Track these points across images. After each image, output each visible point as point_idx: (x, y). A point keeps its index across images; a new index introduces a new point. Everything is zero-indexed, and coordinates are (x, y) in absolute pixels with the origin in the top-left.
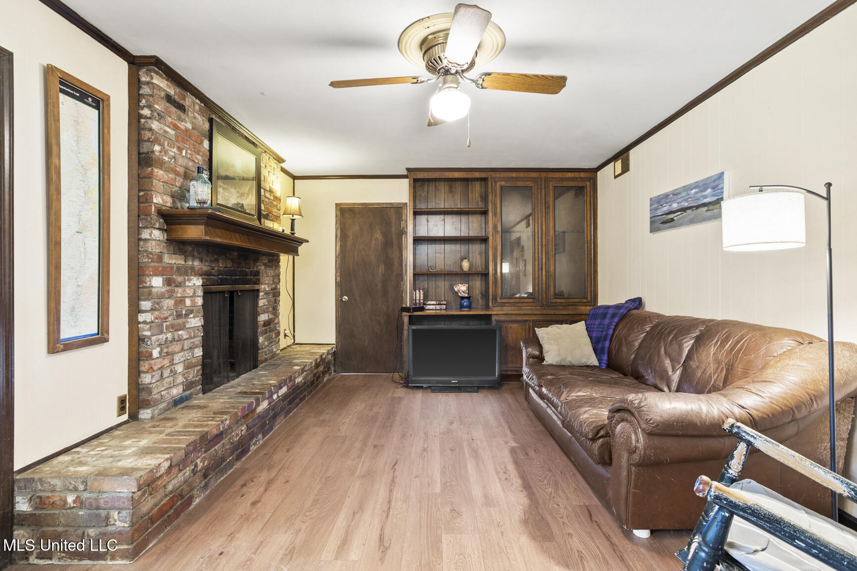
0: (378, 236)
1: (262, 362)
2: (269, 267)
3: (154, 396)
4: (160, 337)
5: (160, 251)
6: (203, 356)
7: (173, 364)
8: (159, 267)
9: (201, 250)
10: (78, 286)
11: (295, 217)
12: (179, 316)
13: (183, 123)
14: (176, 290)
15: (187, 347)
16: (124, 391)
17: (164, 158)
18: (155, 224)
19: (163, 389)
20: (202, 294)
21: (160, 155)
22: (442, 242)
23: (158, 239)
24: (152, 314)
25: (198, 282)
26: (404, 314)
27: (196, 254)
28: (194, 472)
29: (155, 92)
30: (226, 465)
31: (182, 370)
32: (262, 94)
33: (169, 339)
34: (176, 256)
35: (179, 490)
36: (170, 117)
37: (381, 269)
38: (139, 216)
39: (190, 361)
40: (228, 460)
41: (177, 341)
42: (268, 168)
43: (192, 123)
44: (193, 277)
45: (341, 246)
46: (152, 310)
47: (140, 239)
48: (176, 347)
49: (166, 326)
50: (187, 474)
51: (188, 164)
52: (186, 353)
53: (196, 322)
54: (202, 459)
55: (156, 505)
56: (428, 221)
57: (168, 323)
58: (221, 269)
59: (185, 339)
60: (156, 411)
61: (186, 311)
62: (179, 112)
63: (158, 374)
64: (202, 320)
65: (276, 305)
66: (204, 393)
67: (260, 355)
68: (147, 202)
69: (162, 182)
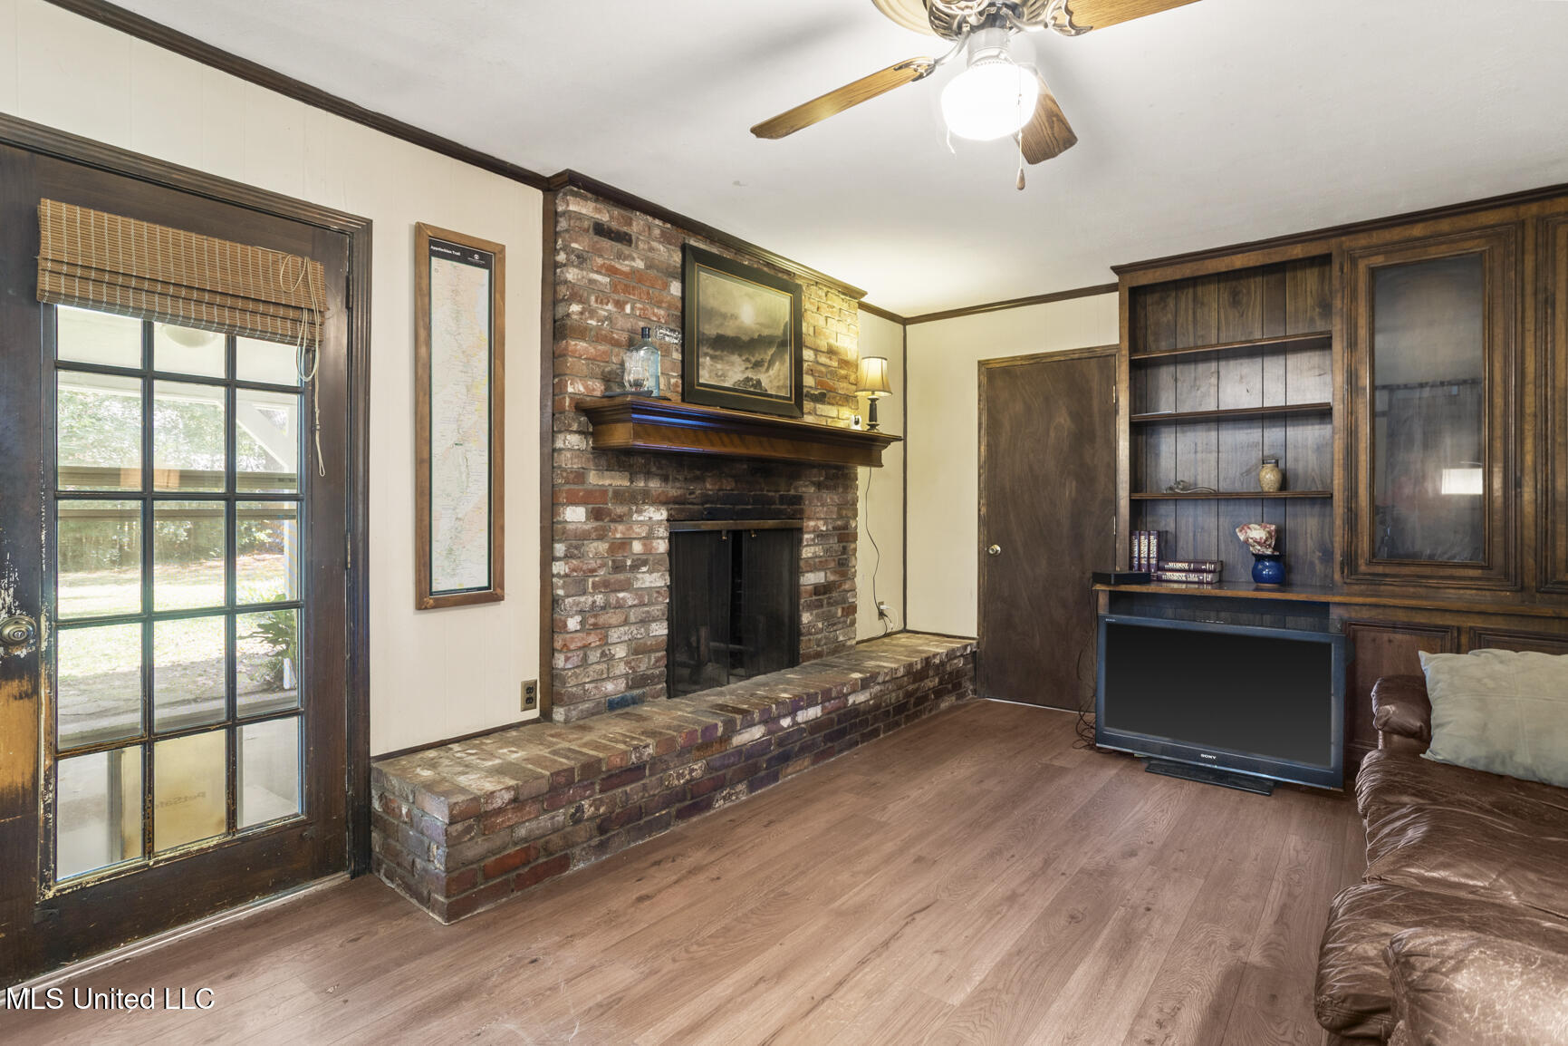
0: (1063, 420)
1: (809, 657)
2: (828, 488)
3: (570, 689)
4: (582, 599)
5: (580, 466)
6: (668, 635)
7: (607, 644)
8: (579, 491)
9: (663, 462)
10: (457, 519)
11: (877, 394)
12: (618, 568)
13: (627, 262)
14: (612, 527)
15: (636, 618)
16: (533, 674)
17: (589, 322)
18: (570, 425)
19: (587, 680)
20: (666, 534)
21: (581, 319)
22: (1213, 425)
23: (577, 447)
24: (566, 564)
25: (660, 515)
26: (1098, 587)
27: (654, 469)
28: (576, 819)
29: (572, 224)
30: (649, 821)
31: (625, 655)
32: (737, 183)
33: (598, 603)
34: (613, 473)
35: (543, 840)
36: (601, 256)
37: (1070, 489)
38: (553, 415)
39: (641, 641)
40: (657, 815)
41: (615, 608)
42: (825, 311)
43: (645, 259)
44: (646, 507)
45: (989, 445)
46: (567, 557)
47: (554, 450)
48: (614, 618)
49: (593, 583)
50: (561, 818)
51: (636, 324)
52: (633, 628)
53: (654, 580)
54: (594, 801)
55: (492, 852)
56: (1176, 380)
57: (597, 579)
58: (710, 493)
59: (630, 607)
60: (574, 713)
61: (633, 561)
62: (619, 246)
63: (578, 656)
64: (668, 577)
65: (845, 556)
66: (669, 697)
67: (803, 645)
68: (561, 394)
69: (585, 359)
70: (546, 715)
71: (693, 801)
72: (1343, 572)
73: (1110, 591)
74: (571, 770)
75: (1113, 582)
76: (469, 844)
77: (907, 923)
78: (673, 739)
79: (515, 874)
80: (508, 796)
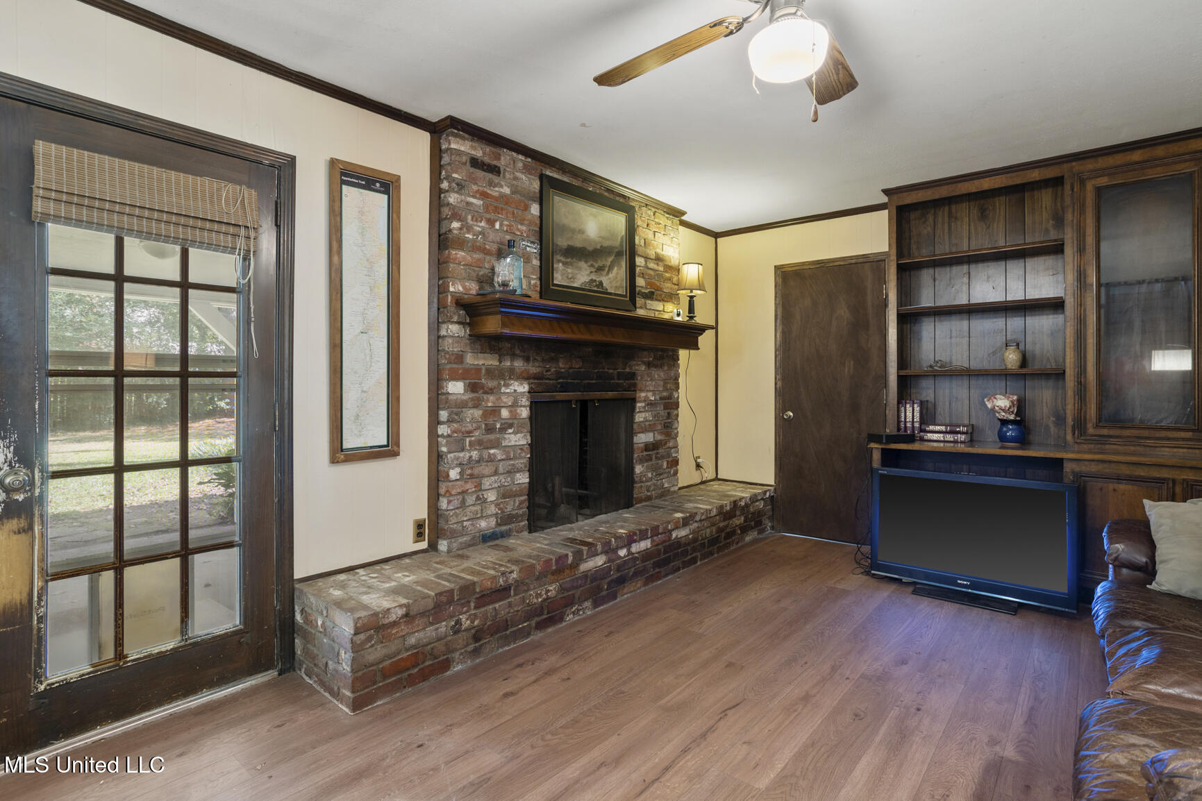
0: (843, 312)
1: (640, 501)
2: (656, 366)
3: (451, 526)
4: (461, 455)
5: (459, 349)
6: (529, 483)
7: (481, 490)
8: (458, 369)
9: (526, 346)
10: (362, 391)
11: (695, 292)
12: (490, 429)
13: (496, 189)
14: (485, 398)
15: (504, 470)
16: (423, 514)
17: (467, 236)
18: (451, 317)
19: (465, 519)
20: (528, 403)
21: (460, 233)
22: (965, 316)
23: (457, 335)
24: (448, 427)
25: (523, 388)
26: (873, 445)
27: (518, 352)
28: (456, 630)
29: (453, 159)
30: (514, 631)
31: (495, 499)
32: (583, 125)
33: (473, 458)
34: (486, 355)
35: (429, 647)
36: (475, 184)
37: (849, 368)
38: (439, 309)
39: (508, 488)
40: (520, 626)
41: (487, 461)
42: (653, 227)
43: (511, 186)
44: (512, 382)
45: (783, 333)
46: (450, 421)
47: (439, 337)
48: (486, 469)
49: (470, 442)
50: (443, 629)
51: (504, 238)
52: (501, 477)
53: (518, 439)
54: (470, 615)
55: (389, 657)
56: (934, 280)
57: (473, 439)
58: (563, 370)
59: (500, 460)
60: (455, 545)
61: (502, 424)
62: (490, 176)
63: (458, 500)
64: (529, 437)
65: (670, 421)
66: (530, 532)
67: (636, 491)
68: (444, 293)
69: (464, 265)
70: (433, 546)
71: (549, 615)
72: (1074, 434)
73: (882, 449)
74: (451, 591)
75: (884, 441)
76: (370, 650)
77: (721, 718)
78: (533, 566)
79: (407, 674)
80: (401, 612)
